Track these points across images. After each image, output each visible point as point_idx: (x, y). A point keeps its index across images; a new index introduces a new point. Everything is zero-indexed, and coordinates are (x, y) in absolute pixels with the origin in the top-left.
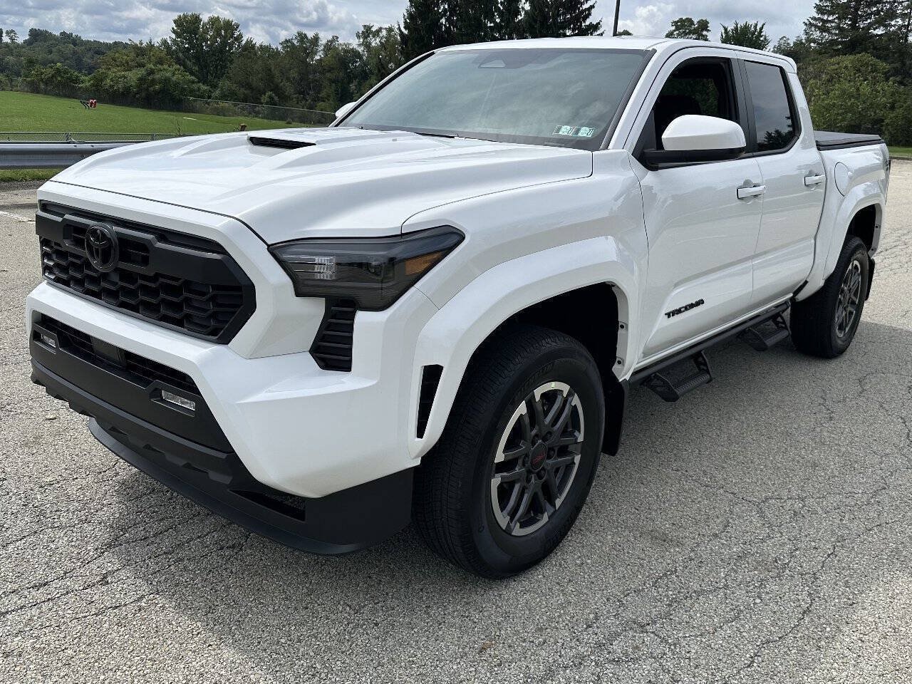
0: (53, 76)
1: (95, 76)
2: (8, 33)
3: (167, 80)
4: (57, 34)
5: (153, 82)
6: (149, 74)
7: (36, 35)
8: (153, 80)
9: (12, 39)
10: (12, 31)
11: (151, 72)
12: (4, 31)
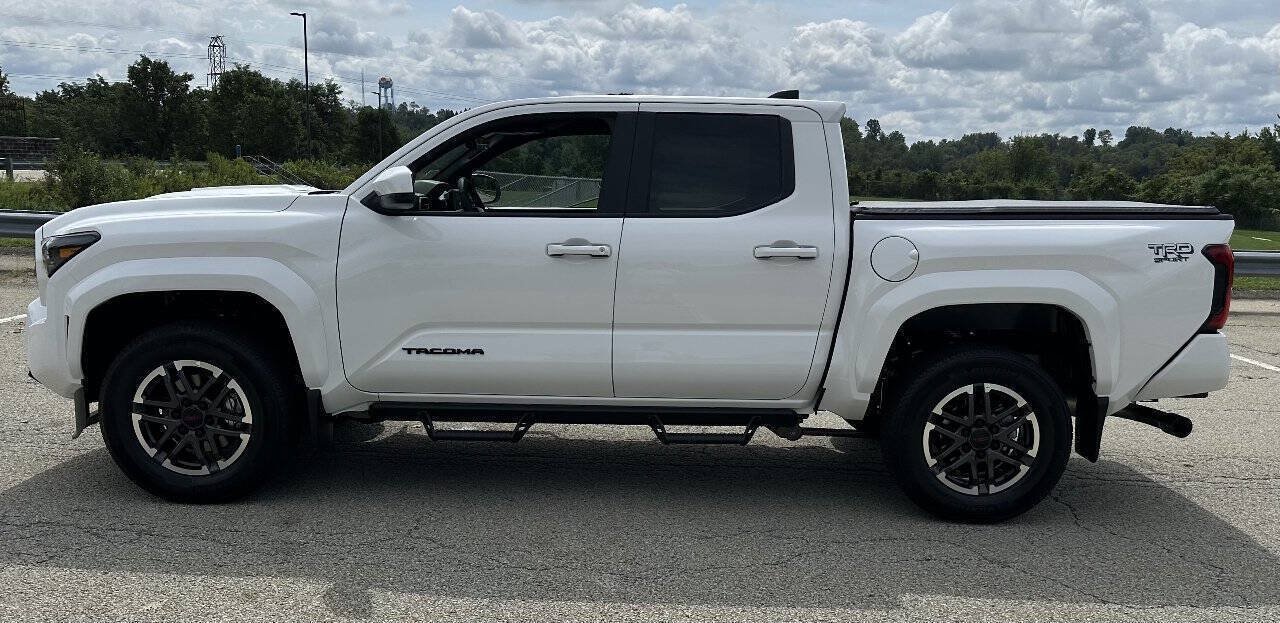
0: (1103, 185)
1: (1151, 184)
2: (1101, 134)
3: (1243, 187)
4: (1162, 131)
5: (1224, 188)
6: (1219, 179)
7: (1135, 135)
8: (1225, 185)
9: (1105, 142)
10: (1107, 131)
11: (1225, 175)
12: (1097, 132)
